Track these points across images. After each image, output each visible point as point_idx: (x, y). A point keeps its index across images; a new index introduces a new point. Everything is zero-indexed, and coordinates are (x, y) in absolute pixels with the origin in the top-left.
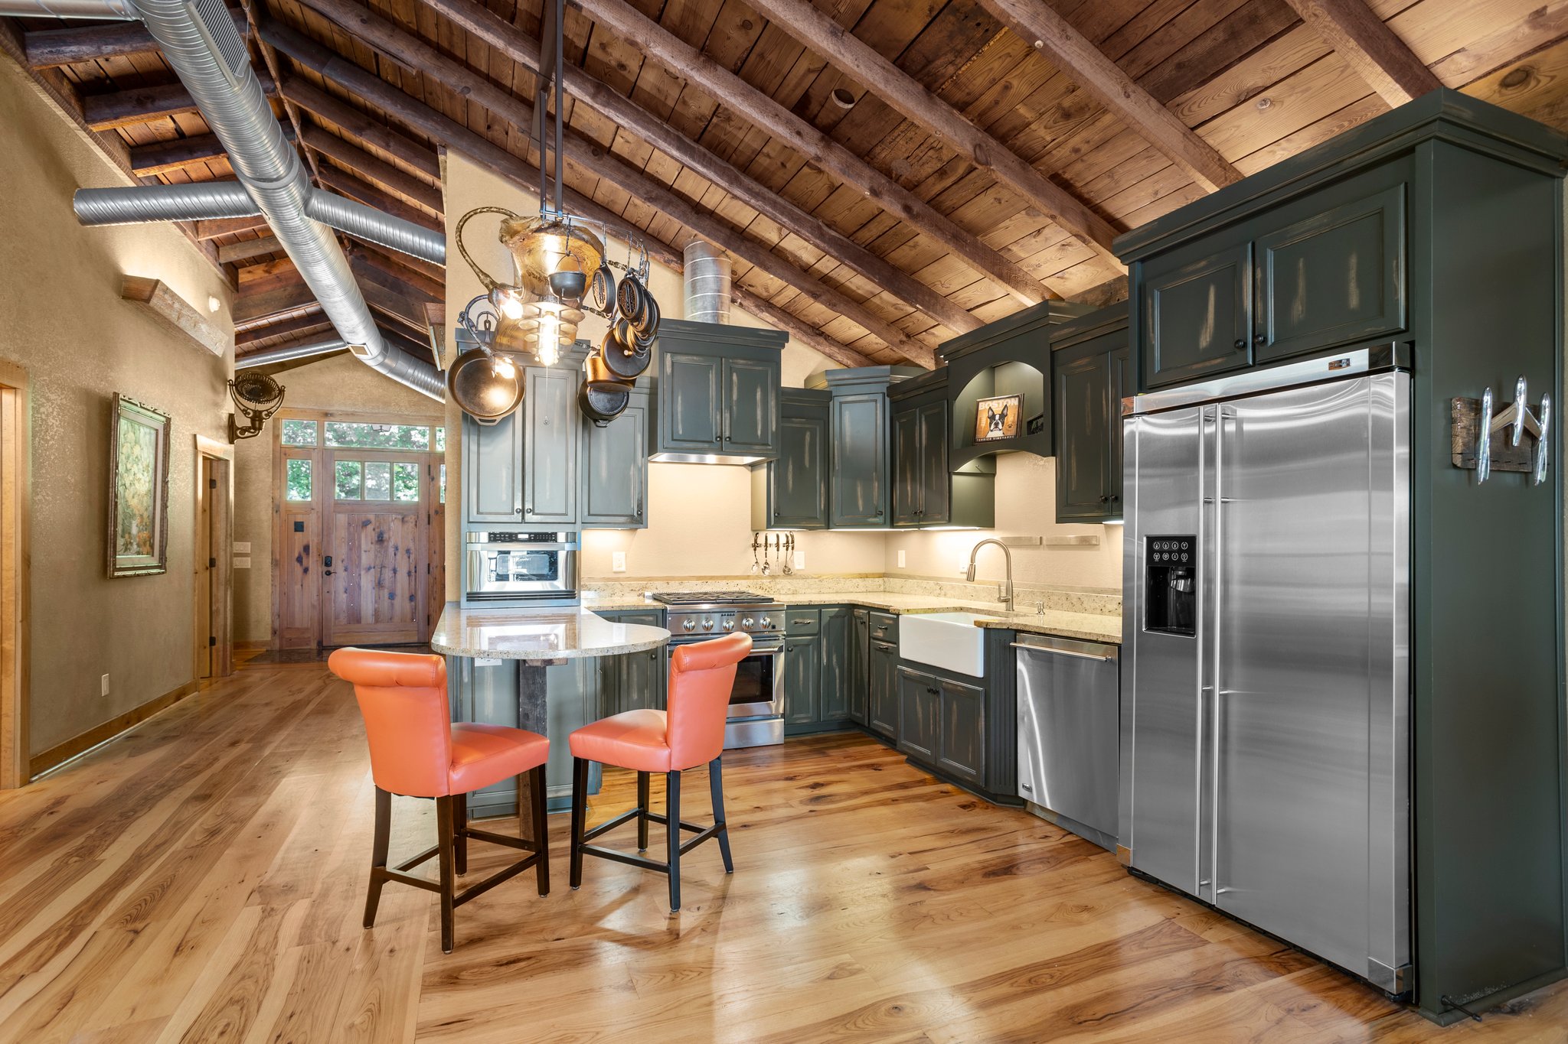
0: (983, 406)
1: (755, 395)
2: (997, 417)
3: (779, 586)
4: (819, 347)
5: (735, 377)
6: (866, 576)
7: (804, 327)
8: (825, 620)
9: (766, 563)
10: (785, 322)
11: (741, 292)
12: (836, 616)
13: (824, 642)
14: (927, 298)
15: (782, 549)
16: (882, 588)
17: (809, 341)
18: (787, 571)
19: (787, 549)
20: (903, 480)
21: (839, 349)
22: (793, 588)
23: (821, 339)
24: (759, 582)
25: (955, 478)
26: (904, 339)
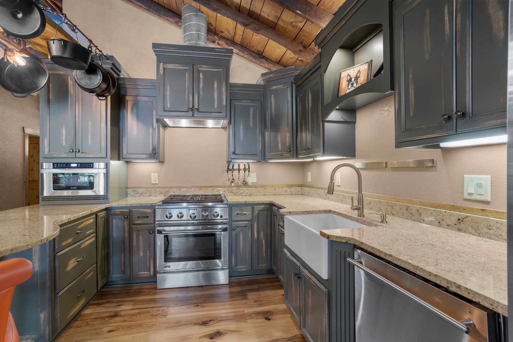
0: (344, 74)
1: (214, 85)
2: (353, 79)
3: (241, 191)
4: (262, 64)
5: (201, 75)
6: (292, 186)
7: (253, 54)
8: (256, 212)
9: (233, 179)
10: (242, 52)
11: (218, 37)
12: (263, 210)
13: (255, 225)
14: (304, 6)
15: (242, 172)
16: (300, 193)
17: (256, 61)
18: (245, 183)
19: (245, 172)
20: (301, 131)
21: (274, 65)
22: (249, 192)
23: (263, 60)
24: (230, 189)
25: (326, 124)
26: (302, 49)
